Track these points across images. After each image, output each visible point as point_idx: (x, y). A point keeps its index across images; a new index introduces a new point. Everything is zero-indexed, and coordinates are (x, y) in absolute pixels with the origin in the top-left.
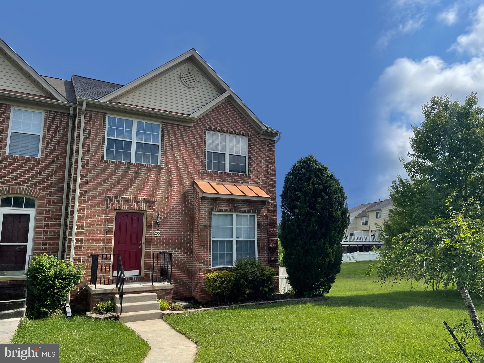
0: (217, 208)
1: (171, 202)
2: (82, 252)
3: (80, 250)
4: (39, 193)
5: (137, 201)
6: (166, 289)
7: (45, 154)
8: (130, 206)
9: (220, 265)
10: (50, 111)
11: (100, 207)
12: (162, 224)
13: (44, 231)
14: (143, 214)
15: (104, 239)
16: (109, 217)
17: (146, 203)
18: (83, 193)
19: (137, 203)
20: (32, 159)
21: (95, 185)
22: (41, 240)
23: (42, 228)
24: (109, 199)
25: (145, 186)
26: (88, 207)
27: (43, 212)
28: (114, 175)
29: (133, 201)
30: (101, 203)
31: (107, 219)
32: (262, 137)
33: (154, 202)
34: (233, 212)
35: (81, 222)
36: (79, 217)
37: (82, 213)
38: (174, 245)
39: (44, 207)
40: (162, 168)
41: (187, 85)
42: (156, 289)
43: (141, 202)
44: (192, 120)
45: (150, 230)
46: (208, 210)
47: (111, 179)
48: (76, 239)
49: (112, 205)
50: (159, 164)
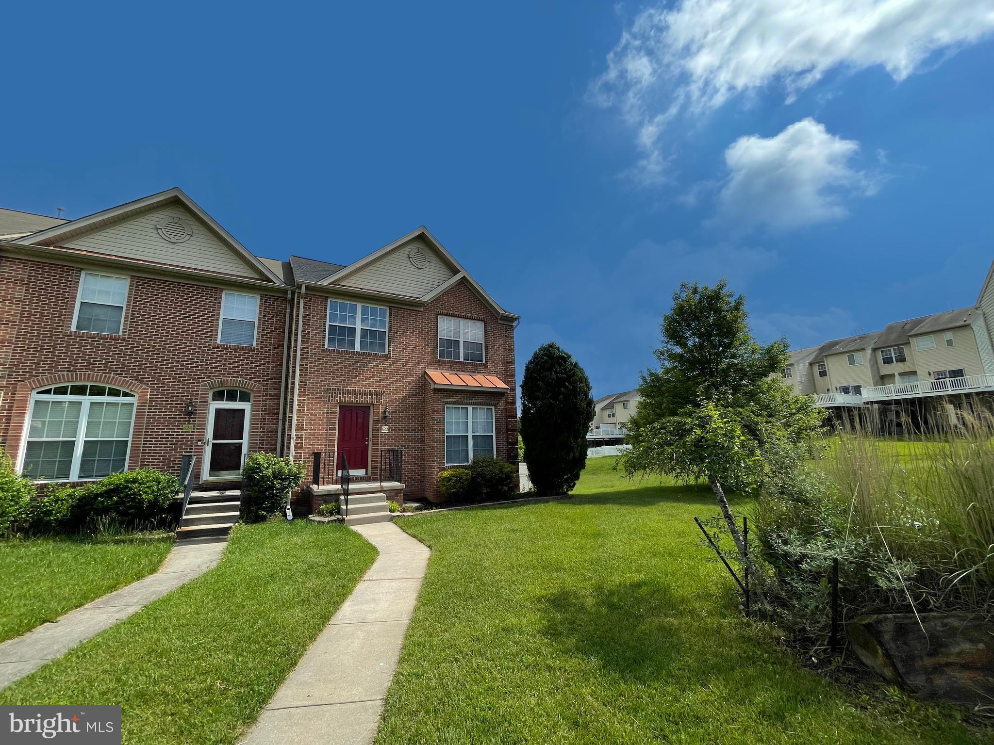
0: (451, 400)
1: (400, 394)
2: (303, 450)
3: (301, 447)
4: (255, 385)
5: (363, 393)
6: (396, 490)
7: (261, 342)
8: (355, 399)
9: (454, 463)
10: (266, 295)
11: (321, 401)
12: (391, 419)
13: (261, 427)
14: (369, 407)
15: (327, 435)
16: (332, 411)
17: (372, 396)
18: (303, 385)
19: (362, 396)
20: (246, 348)
21: (316, 376)
22: (257, 437)
23: (258, 424)
24: (331, 391)
25: (371, 377)
26: (309, 400)
27: (259, 406)
28: (337, 365)
29: (358, 393)
30: (322, 396)
31: (330, 413)
32: (500, 322)
33: (381, 394)
34: (468, 405)
35: (301, 417)
36: (299, 412)
37: (301, 407)
38: (404, 441)
39: (260, 401)
40: (390, 357)
41: (417, 266)
42: (385, 489)
43: (367, 394)
44: (422, 304)
45: (378, 425)
46: (441, 402)
47: (333, 370)
48: (296, 435)
49: (335, 398)
50: (387, 352)
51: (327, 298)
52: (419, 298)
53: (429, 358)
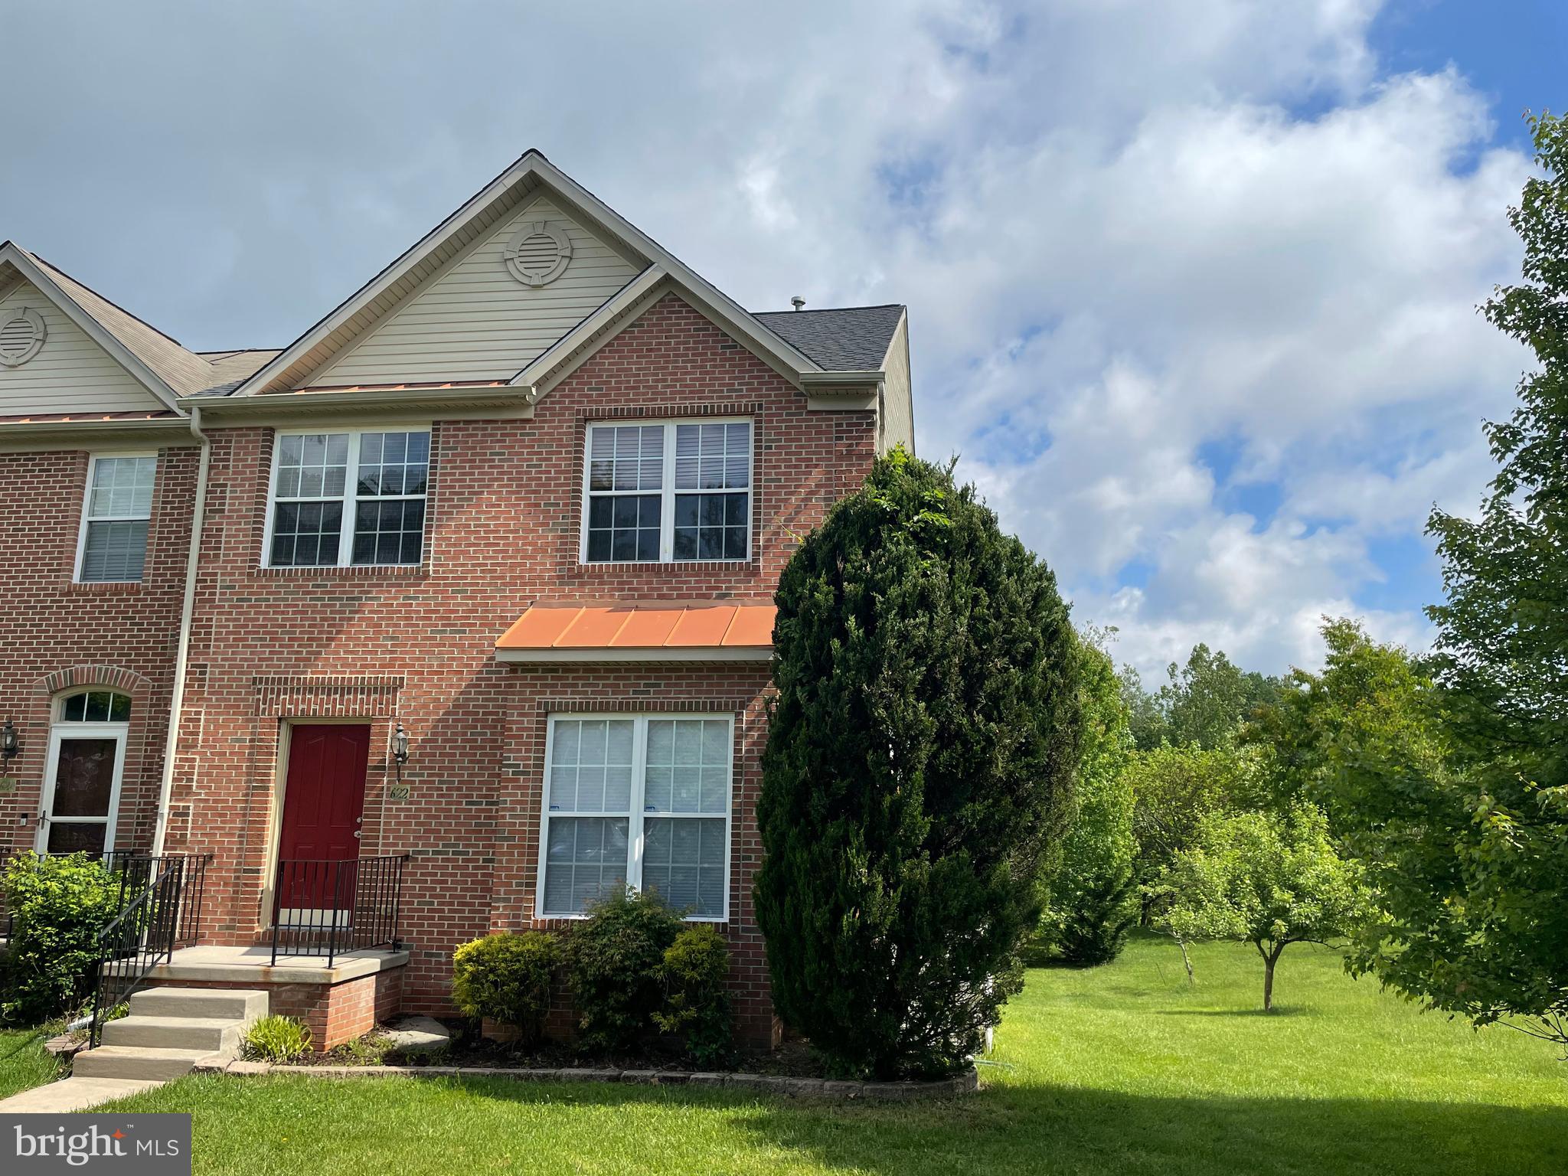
0: (569, 698)
1: (451, 686)
2: (187, 849)
3: (182, 840)
4: (136, 678)
5: (345, 689)
6: (311, 985)
8: (321, 706)
9: (574, 910)
10: (170, 449)
11: (240, 713)
12: (418, 761)
14: (367, 728)
15: (245, 808)
16: (261, 740)
17: (369, 695)
18: (196, 672)
19: (342, 695)
20: (122, 588)
21: (231, 646)
22: (132, 810)
24: (263, 686)
25: (370, 639)
26: (210, 713)
27: (141, 731)
28: (283, 613)
29: (330, 689)
30: (243, 700)
31: (259, 749)
32: (812, 406)
33: (394, 687)
34: (634, 710)
35: (187, 760)
36: (184, 745)
37: (192, 734)
38: (453, 832)
39: (143, 718)
40: (426, 576)
41: (525, 280)
42: (276, 979)
43: (356, 690)
45: (378, 782)
46: (531, 707)
47: (273, 626)
48: (171, 808)
49: (271, 705)
51: (271, 431)
52: (507, 382)
53: (546, 565)
